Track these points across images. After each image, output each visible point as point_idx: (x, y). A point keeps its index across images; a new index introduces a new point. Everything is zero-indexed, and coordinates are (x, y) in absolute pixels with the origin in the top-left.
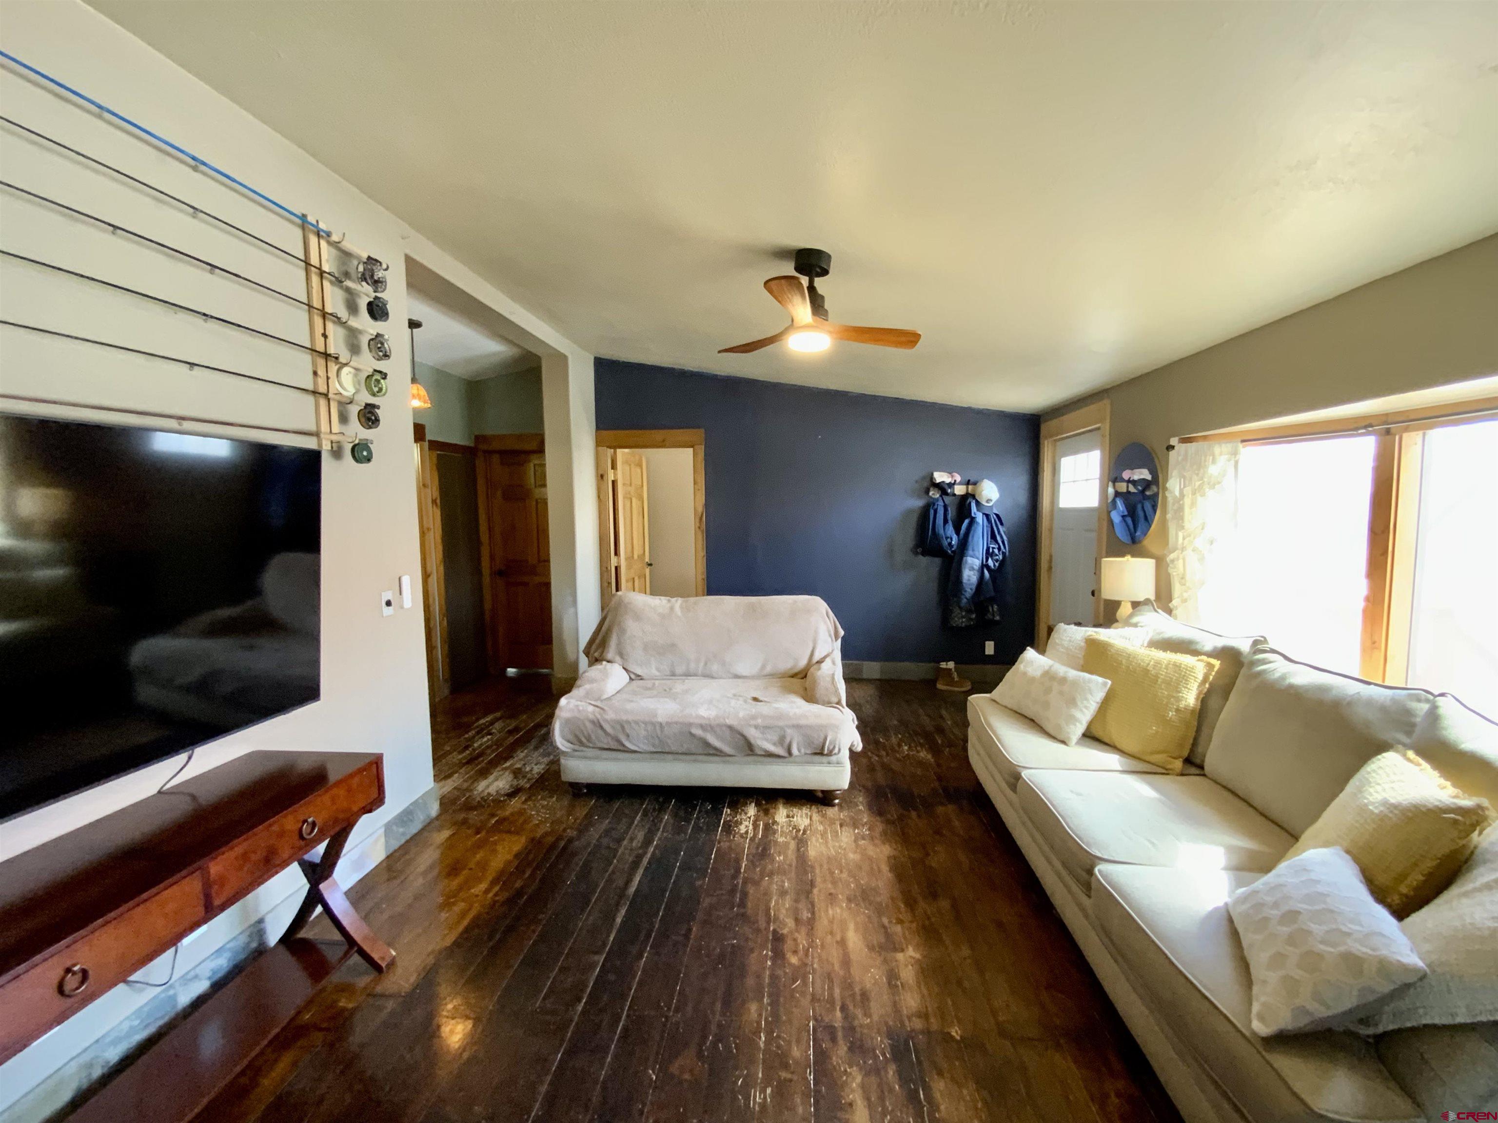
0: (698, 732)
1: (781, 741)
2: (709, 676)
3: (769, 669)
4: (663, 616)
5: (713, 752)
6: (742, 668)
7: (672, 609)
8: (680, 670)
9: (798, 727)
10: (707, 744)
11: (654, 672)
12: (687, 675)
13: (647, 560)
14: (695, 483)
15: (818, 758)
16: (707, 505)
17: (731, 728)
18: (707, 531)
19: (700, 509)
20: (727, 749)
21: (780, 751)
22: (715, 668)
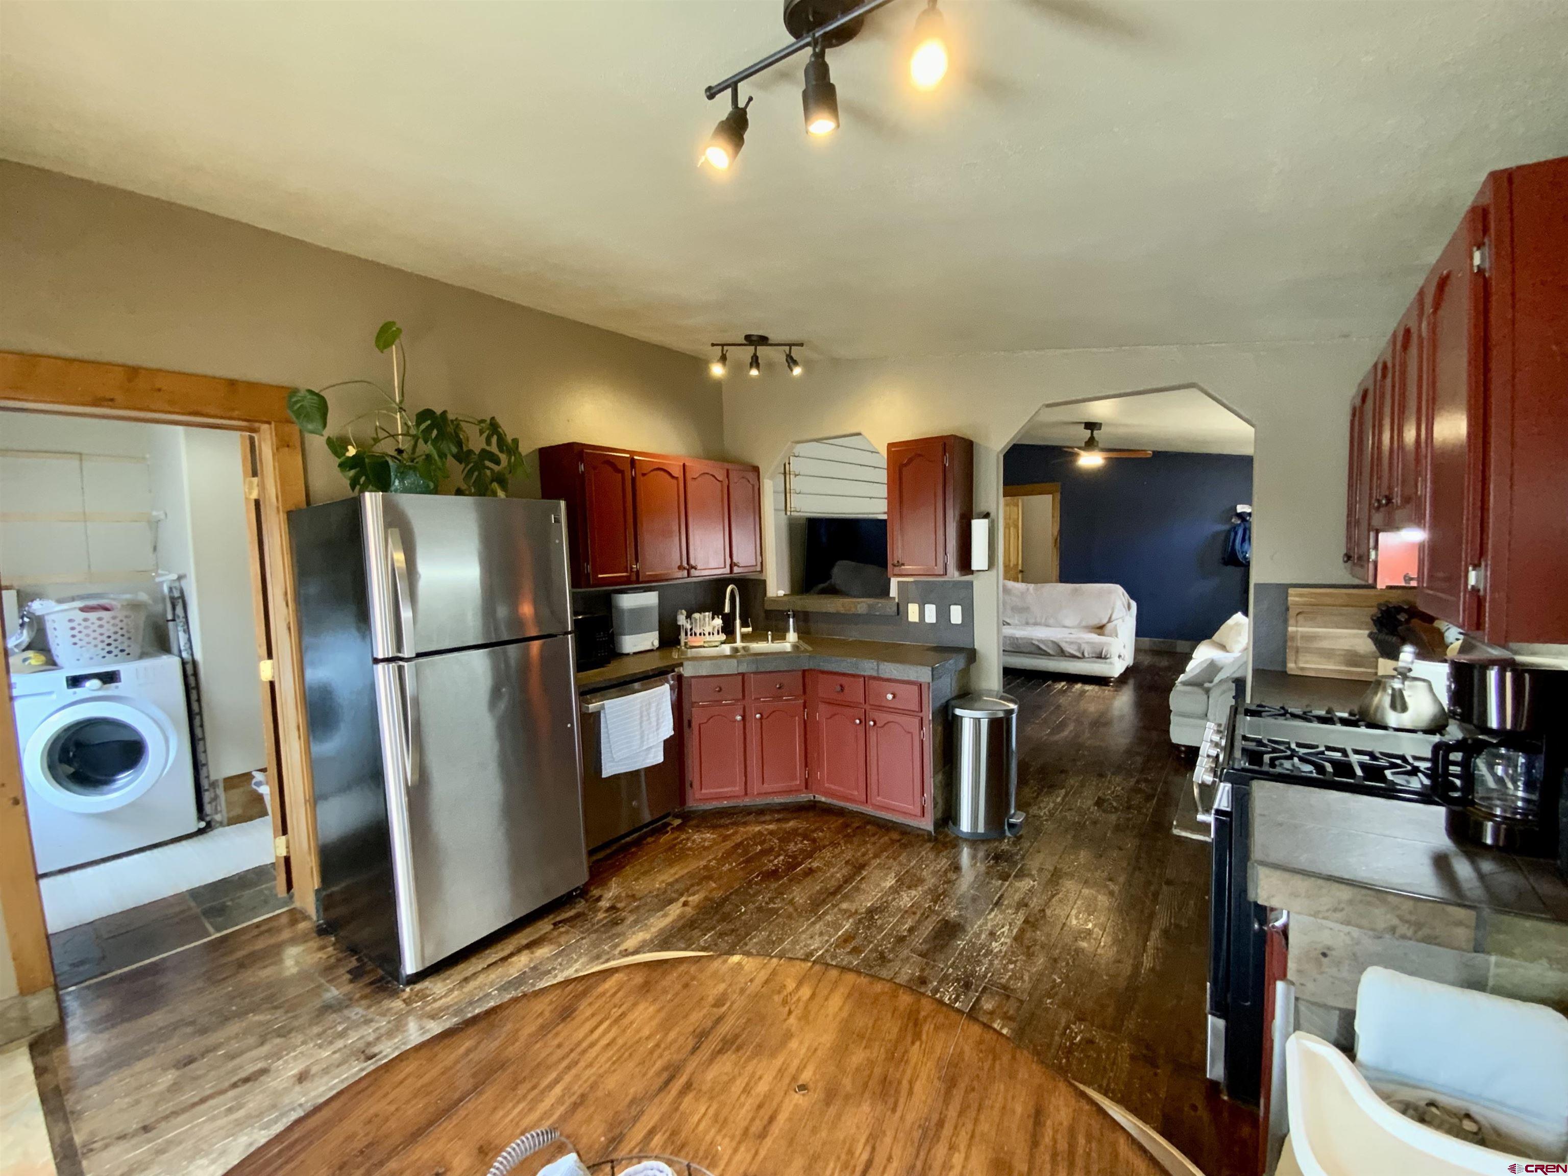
0: (1036, 643)
1: (1079, 649)
2: (1047, 626)
3: (1084, 624)
4: (1022, 594)
5: (1045, 654)
6: (1067, 622)
7: (1028, 589)
8: (1032, 621)
9: (1087, 643)
10: (1040, 649)
11: (1017, 622)
12: (1036, 624)
13: (1020, 568)
14: (1053, 517)
15: (1100, 660)
16: (1061, 532)
17: (1053, 642)
18: (1060, 548)
19: (1056, 533)
20: (1051, 652)
21: (1079, 655)
22: (1051, 621)
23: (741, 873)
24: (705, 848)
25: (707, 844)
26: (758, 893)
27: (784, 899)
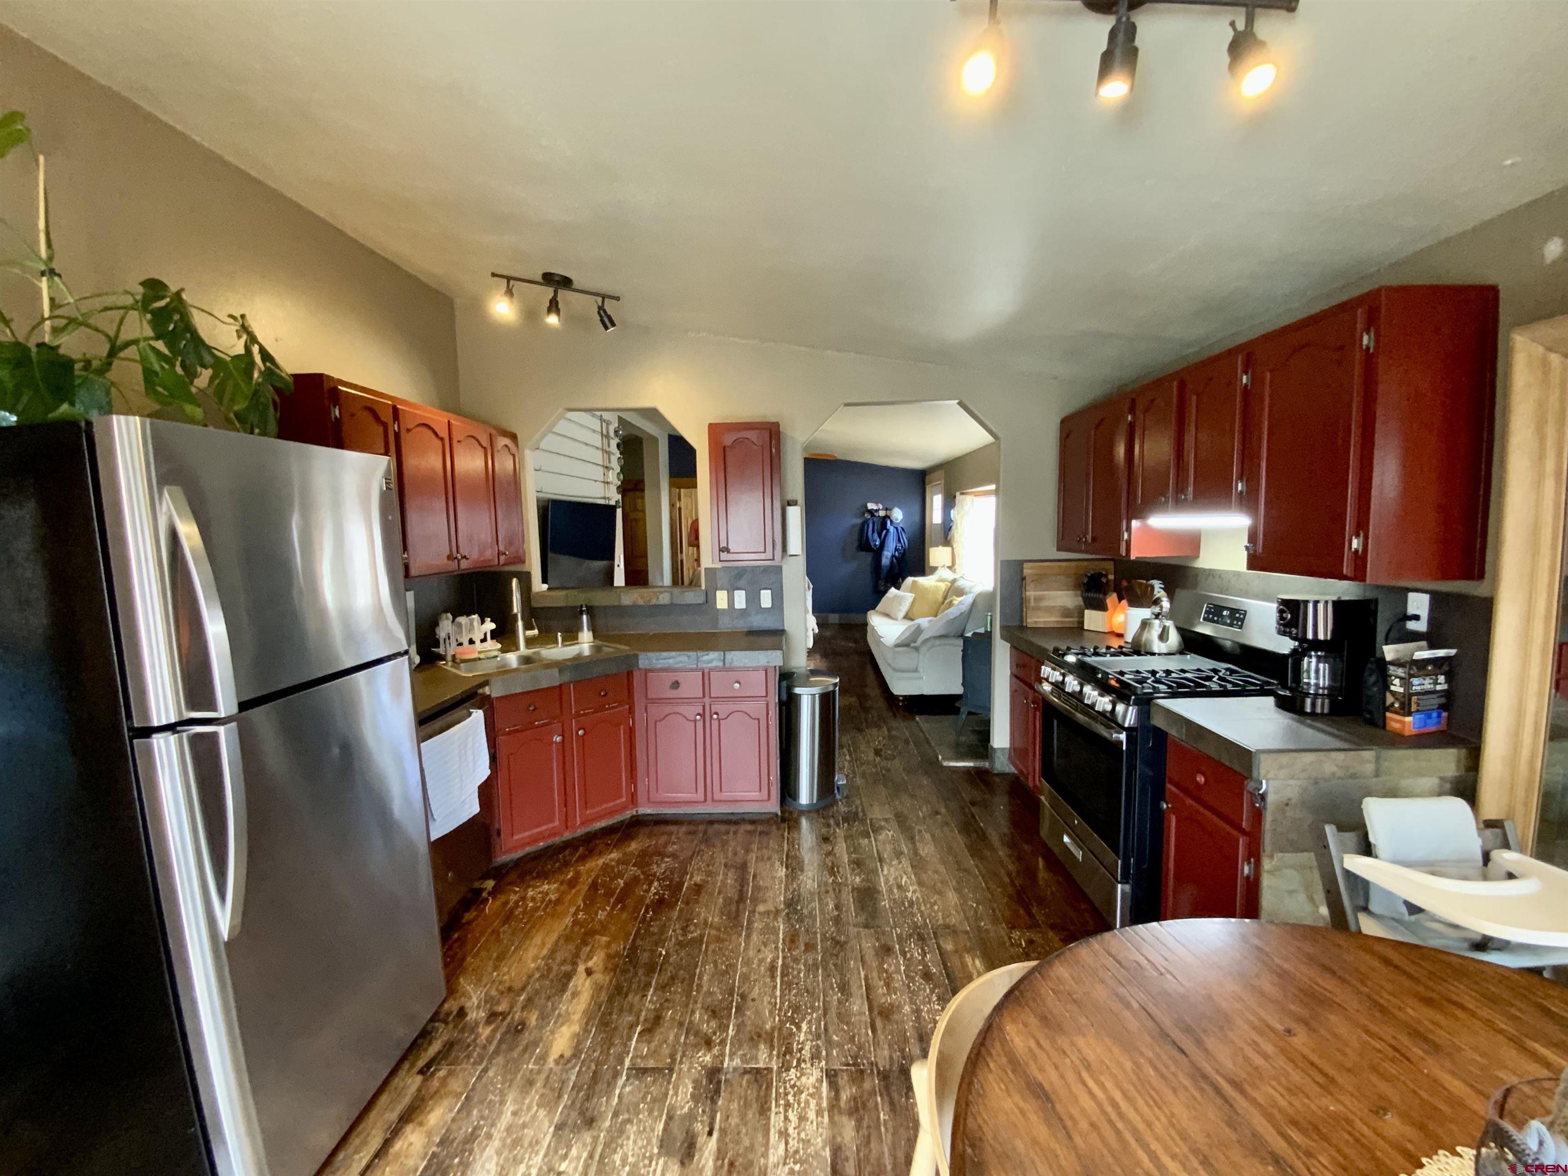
23: (624, 916)
24: (558, 902)
25: (553, 897)
26: (663, 929)
27: (695, 925)
